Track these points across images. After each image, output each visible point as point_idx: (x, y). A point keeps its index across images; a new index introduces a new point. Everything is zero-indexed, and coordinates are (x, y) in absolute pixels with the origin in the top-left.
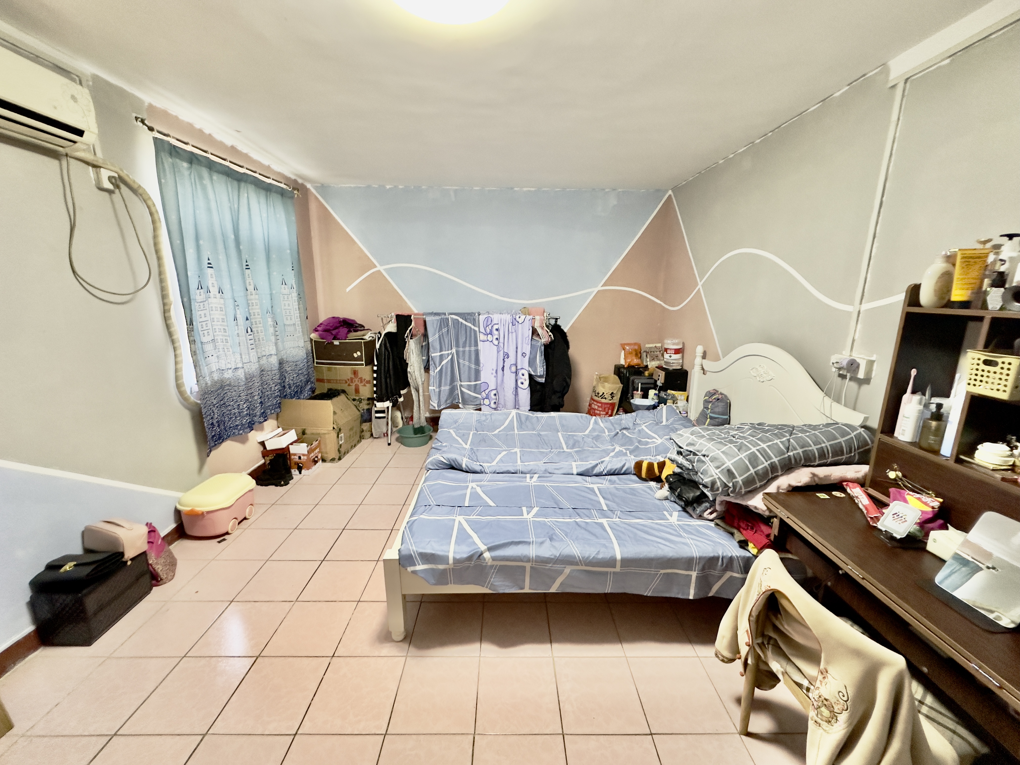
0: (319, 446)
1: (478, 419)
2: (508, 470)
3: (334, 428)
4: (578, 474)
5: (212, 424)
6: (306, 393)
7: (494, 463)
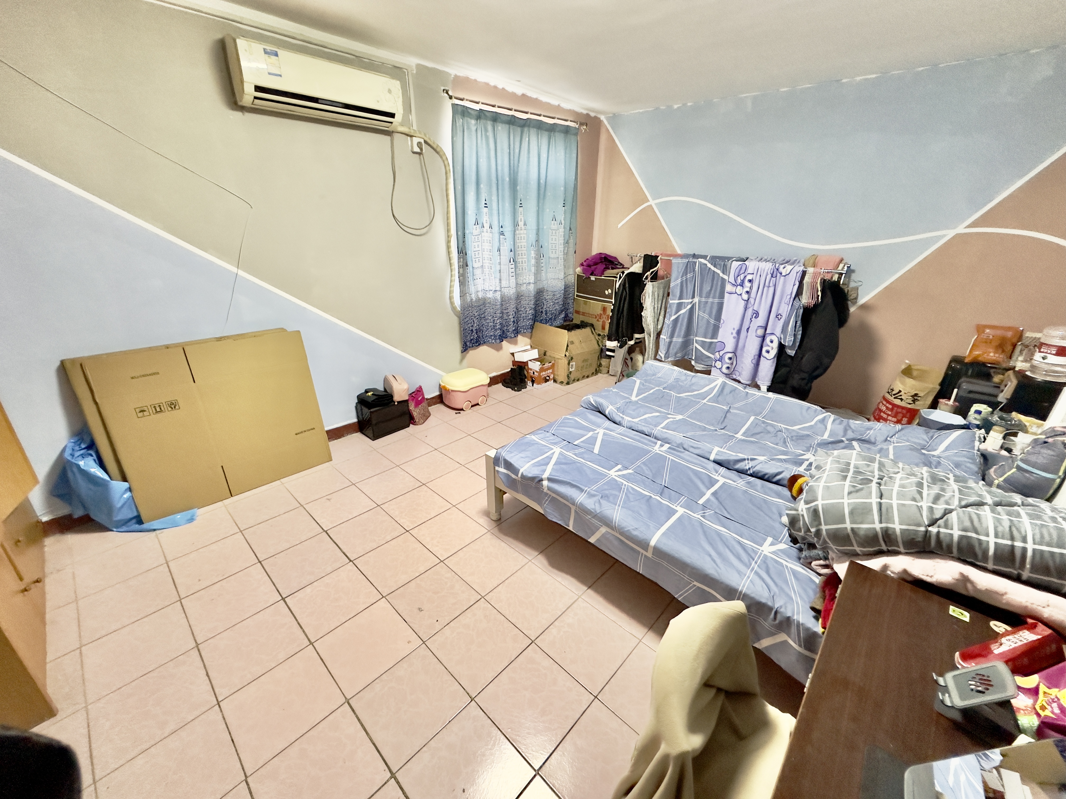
0: (553, 367)
1: (677, 377)
2: (643, 431)
3: (565, 356)
4: (715, 462)
5: (472, 330)
6: (559, 321)
7: (636, 420)
